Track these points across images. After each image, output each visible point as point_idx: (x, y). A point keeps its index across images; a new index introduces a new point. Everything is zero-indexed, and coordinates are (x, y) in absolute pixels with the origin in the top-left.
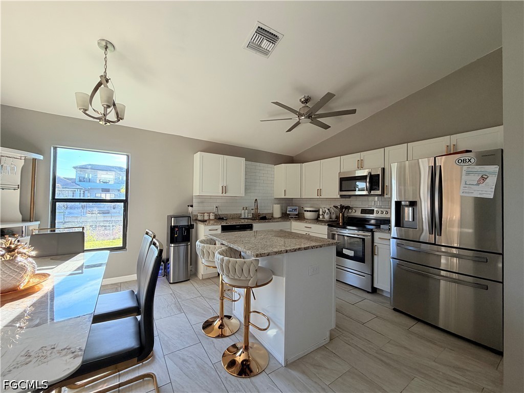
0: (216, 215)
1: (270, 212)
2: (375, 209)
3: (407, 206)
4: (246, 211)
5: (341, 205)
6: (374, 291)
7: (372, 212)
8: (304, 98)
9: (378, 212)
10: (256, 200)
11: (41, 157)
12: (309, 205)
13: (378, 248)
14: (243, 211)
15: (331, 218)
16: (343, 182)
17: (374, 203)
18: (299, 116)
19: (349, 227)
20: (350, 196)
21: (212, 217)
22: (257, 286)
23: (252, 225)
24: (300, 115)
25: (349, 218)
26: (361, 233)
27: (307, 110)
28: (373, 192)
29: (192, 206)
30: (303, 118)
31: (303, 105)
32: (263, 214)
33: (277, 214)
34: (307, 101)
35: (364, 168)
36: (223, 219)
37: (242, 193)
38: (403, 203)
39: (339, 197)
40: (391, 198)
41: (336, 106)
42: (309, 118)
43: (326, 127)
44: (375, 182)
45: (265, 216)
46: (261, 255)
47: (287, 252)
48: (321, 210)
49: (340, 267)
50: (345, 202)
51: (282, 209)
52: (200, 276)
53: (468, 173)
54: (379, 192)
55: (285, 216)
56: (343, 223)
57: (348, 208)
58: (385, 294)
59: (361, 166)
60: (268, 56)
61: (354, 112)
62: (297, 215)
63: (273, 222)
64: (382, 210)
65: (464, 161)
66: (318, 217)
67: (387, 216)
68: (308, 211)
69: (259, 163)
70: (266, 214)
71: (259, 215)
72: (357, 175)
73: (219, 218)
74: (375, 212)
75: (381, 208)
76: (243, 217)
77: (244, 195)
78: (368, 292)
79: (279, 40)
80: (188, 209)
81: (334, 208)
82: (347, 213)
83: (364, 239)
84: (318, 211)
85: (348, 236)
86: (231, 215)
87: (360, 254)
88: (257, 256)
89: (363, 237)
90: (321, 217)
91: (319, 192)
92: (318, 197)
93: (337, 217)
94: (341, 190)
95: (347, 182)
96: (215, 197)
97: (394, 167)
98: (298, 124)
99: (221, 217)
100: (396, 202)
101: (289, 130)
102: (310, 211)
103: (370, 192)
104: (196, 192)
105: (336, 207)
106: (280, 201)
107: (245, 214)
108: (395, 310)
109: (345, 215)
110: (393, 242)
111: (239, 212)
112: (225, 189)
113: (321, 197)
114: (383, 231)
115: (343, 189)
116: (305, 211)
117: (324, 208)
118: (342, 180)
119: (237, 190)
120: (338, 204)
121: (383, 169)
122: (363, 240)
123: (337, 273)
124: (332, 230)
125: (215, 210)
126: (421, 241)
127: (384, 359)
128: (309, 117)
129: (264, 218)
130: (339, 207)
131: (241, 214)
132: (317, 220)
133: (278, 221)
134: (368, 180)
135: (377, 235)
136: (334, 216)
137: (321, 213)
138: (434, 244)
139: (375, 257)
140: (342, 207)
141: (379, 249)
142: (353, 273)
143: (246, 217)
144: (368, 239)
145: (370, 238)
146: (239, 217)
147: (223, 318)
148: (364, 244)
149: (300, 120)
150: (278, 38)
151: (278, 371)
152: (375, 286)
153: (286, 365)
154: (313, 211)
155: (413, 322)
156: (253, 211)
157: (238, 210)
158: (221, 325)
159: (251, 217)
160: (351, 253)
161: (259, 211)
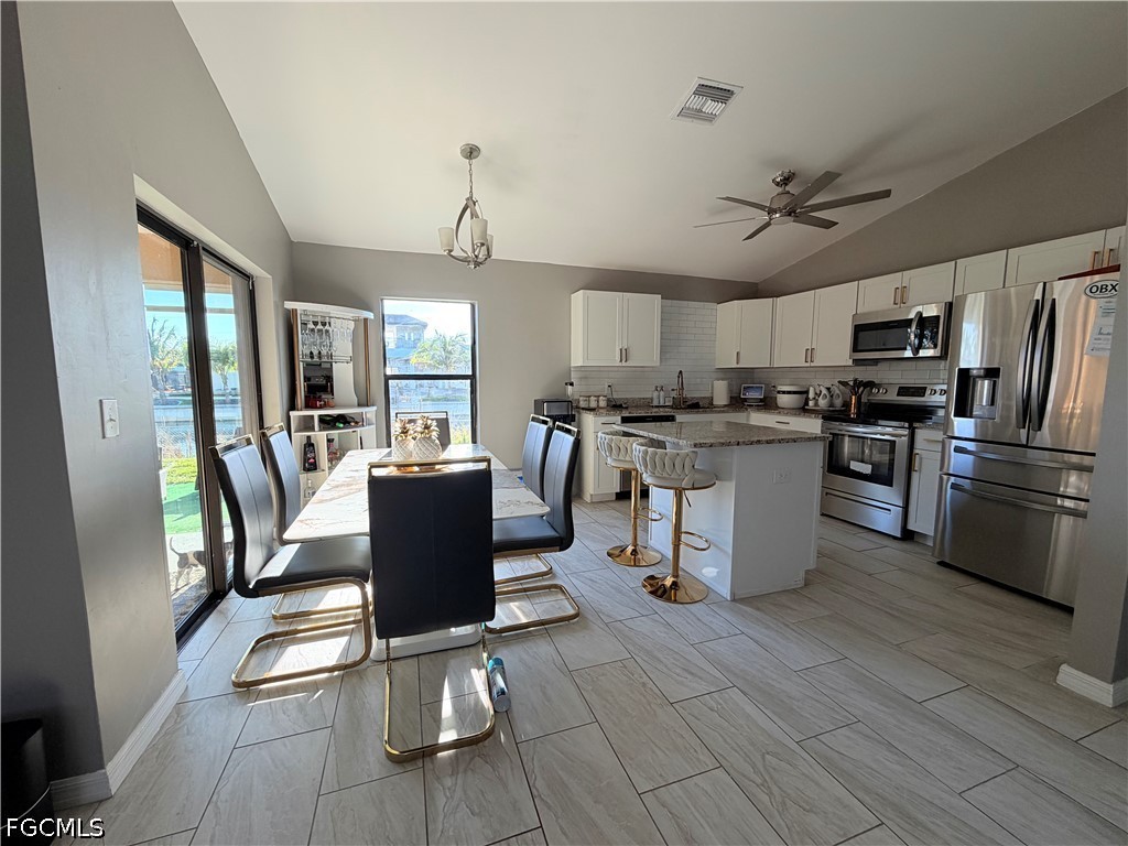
0: (608, 400)
1: (709, 395)
2: (929, 387)
3: (979, 377)
4: (662, 393)
5: (855, 380)
6: (908, 535)
7: (921, 392)
8: (782, 175)
9: (934, 393)
10: (681, 372)
11: (370, 315)
12: (787, 381)
13: (921, 458)
14: (656, 394)
15: (831, 405)
16: (861, 333)
18: (768, 214)
20: (876, 362)
21: (603, 403)
22: (694, 489)
23: (673, 417)
24: (771, 211)
25: (871, 404)
26: (888, 430)
27: (785, 200)
28: (923, 353)
29: (572, 384)
30: (777, 215)
31: (780, 190)
32: (693, 398)
33: (721, 398)
34: (787, 180)
35: (908, 303)
36: (621, 406)
37: (655, 360)
38: (975, 372)
39: (850, 363)
42: (790, 215)
43: (829, 224)
45: (698, 403)
46: (701, 445)
47: (738, 444)
48: (811, 390)
50: (865, 374)
51: (730, 390)
52: (587, 498)
53: (1107, 313)
54: (937, 352)
55: (737, 403)
56: (862, 414)
57: (870, 385)
58: (924, 542)
59: (901, 301)
60: (714, 122)
61: (887, 194)
62: (761, 400)
63: (712, 412)
65: (1102, 289)
66: (806, 403)
68: (784, 392)
69: (686, 302)
70: (697, 398)
71: (685, 401)
72: (892, 319)
73: (615, 406)
74: (928, 391)
76: (655, 403)
77: (658, 364)
78: (895, 538)
79: (736, 95)
80: (565, 390)
81: (841, 387)
82: (869, 395)
83: (895, 441)
84: (807, 392)
86: (634, 399)
87: (885, 471)
88: (695, 446)
89: (893, 438)
90: (811, 403)
91: (810, 354)
92: (807, 365)
93: (847, 404)
94: (855, 349)
95: (870, 334)
96: (606, 369)
98: (768, 224)
99: (618, 403)
100: (961, 370)
101: (751, 237)
102: (789, 393)
103: (918, 352)
104: (577, 360)
105: (844, 384)
106: (726, 373)
107: (659, 398)
108: (942, 564)
109: (864, 400)
111: (648, 395)
112: (625, 354)
113: (812, 364)
114: (935, 427)
115: (860, 348)
116: (779, 392)
117: (819, 387)
118: (859, 330)
119: (647, 354)
120: (850, 378)
121: (950, 306)
122: (892, 443)
124: (831, 426)
125: (606, 391)
128: (791, 212)
129: (694, 406)
130: (851, 383)
131: (652, 399)
132: (803, 410)
133: (723, 412)
134: (914, 329)
135: (922, 434)
136: (838, 402)
137: (811, 395)
138: (1026, 446)
139: (915, 476)
140: (858, 384)
141: (924, 461)
142: (867, 505)
143: (662, 403)
144: (902, 442)
145: (906, 438)
146: (648, 404)
147: (635, 545)
148: (892, 451)
149: (771, 219)
150: (732, 93)
151: (720, 602)
152: (911, 527)
153: (734, 600)
154: (795, 393)
155: (971, 581)
156: (674, 394)
157: (647, 392)
158: (633, 550)
159: (671, 404)
160: (866, 469)
161: (686, 394)
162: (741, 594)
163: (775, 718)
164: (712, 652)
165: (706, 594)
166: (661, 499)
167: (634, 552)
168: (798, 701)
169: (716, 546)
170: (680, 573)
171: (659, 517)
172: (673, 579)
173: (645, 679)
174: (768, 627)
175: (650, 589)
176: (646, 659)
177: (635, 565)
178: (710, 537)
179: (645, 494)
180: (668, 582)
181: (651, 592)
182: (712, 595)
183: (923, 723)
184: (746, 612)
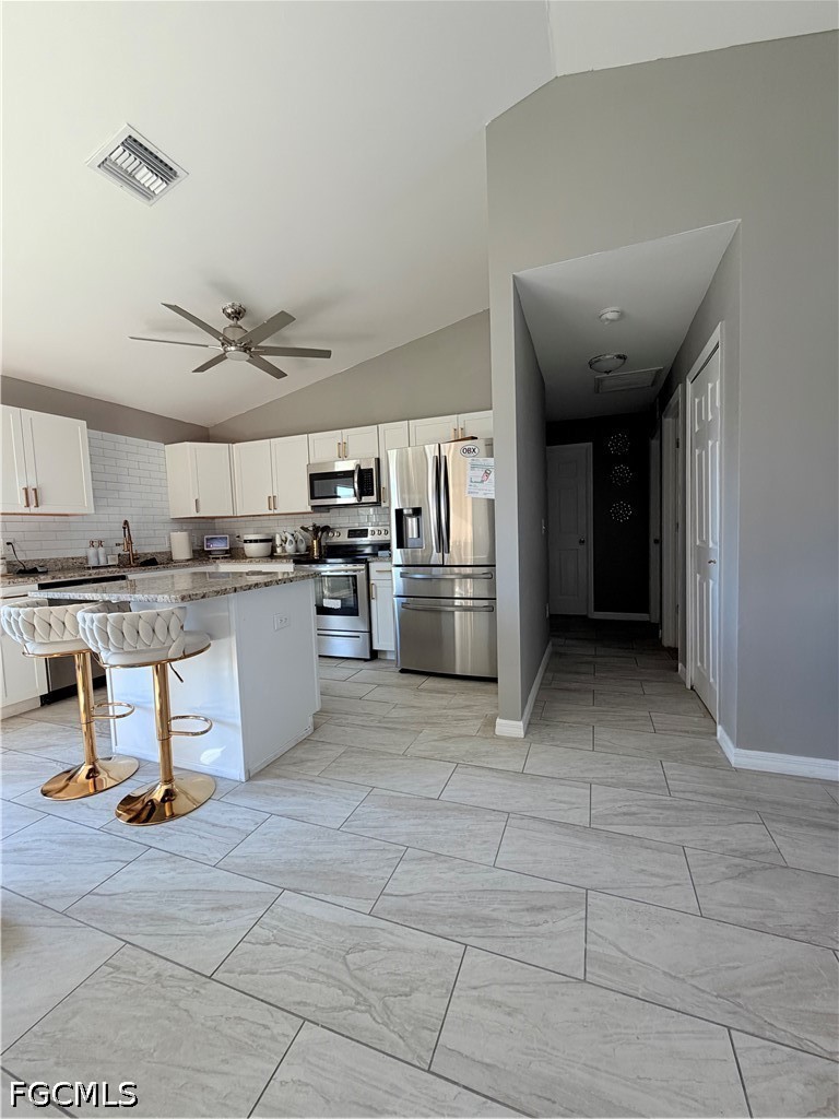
0: (9, 563)
1: (164, 549)
2: (370, 529)
3: (410, 516)
4: (101, 550)
5: (314, 526)
6: (374, 655)
7: (364, 533)
8: (232, 307)
9: (373, 533)
10: (126, 523)
12: (252, 530)
13: (376, 588)
14: (92, 552)
15: (297, 551)
16: (316, 482)
17: (367, 518)
18: (223, 344)
19: (330, 560)
20: (328, 508)
22: (184, 657)
23: (123, 577)
24: (226, 342)
25: (329, 546)
26: (350, 566)
27: (239, 334)
28: (365, 499)
30: (233, 348)
31: (232, 322)
32: (146, 553)
33: (182, 552)
34: (238, 314)
35: (349, 456)
36: (34, 570)
37: (85, 504)
38: (405, 512)
39: (309, 509)
40: (389, 508)
41: (295, 336)
42: (245, 351)
43: (279, 374)
44: (367, 481)
45: (154, 559)
47: (235, 591)
48: (278, 537)
49: (323, 633)
50: (322, 519)
51: (192, 543)
53: (473, 467)
54: (373, 499)
55: (201, 555)
56: (320, 555)
57: (326, 529)
58: (389, 657)
59: (343, 456)
60: (152, 201)
61: (326, 354)
62: (227, 552)
63: (174, 568)
64: (379, 528)
65: (468, 451)
66: (273, 549)
67: (387, 537)
68: (251, 541)
70: (152, 553)
71: (136, 557)
72: (337, 470)
73: (22, 572)
74: (369, 532)
75: (376, 525)
76: (92, 563)
77: (92, 511)
78: (366, 660)
79: (179, 179)
81: (303, 532)
82: (326, 539)
84: (271, 540)
85: (328, 576)
86: (56, 560)
87: (351, 603)
88: (183, 598)
89: (354, 573)
90: (279, 550)
91: (272, 501)
92: (271, 512)
93: (309, 548)
94: (313, 497)
95: (322, 482)
97: (393, 455)
98: (221, 358)
99: (29, 567)
100: (396, 510)
101: (201, 369)
102: (256, 541)
103: (361, 499)
105: (305, 529)
106: (183, 523)
107: (96, 556)
108: (403, 671)
109: (323, 544)
110: (397, 571)
111: (80, 553)
112: (34, 496)
113: (276, 512)
114: (382, 560)
115: (315, 495)
116: (245, 541)
117: (283, 533)
118: (313, 478)
120: (309, 524)
121: (378, 460)
122: (355, 577)
123: (319, 643)
124: (302, 568)
125: (4, 551)
126: (432, 563)
127: (389, 725)
128: (246, 349)
129: (150, 562)
130: (311, 529)
131: (87, 559)
132: (272, 556)
133: (187, 566)
134: (356, 479)
135: (374, 566)
136: (302, 547)
137: (278, 542)
138: (443, 566)
139: (373, 601)
140: (316, 529)
141: (378, 589)
142: (343, 637)
143: (102, 563)
144: (361, 575)
145: (364, 572)
146: (82, 564)
147: (93, 761)
148: (355, 585)
149: (226, 352)
150: (175, 174)
151: (235, 790)
152: (375, 648)
153: (250, 778)
154: (262, 541)
155: (423, 679)
156: (120, 550)
157: (77, 549)
158: (90, 771)
159: (116, 563)
160: (337, 604)
161: (136, 549)
162: (256, 766)
163: (340, 900)
164: (244, 860)
165: (215, 786)
166: (129, 685)
167: (93, 773)
168: (352, 862)
169: (218, 721)
170: (174, 773)
171: (129, 710)
172: (165, 787)
173: (158, 964)
174: (294, 793)
175: (128, 817)
176: (151, 929)
177: (96, 792)
178: (207, 713)
179: (100, 683)
180: (158, 795)
181: (130, 821)
182: (221, 784)
183: (448, 817)
184: (267, 787)
